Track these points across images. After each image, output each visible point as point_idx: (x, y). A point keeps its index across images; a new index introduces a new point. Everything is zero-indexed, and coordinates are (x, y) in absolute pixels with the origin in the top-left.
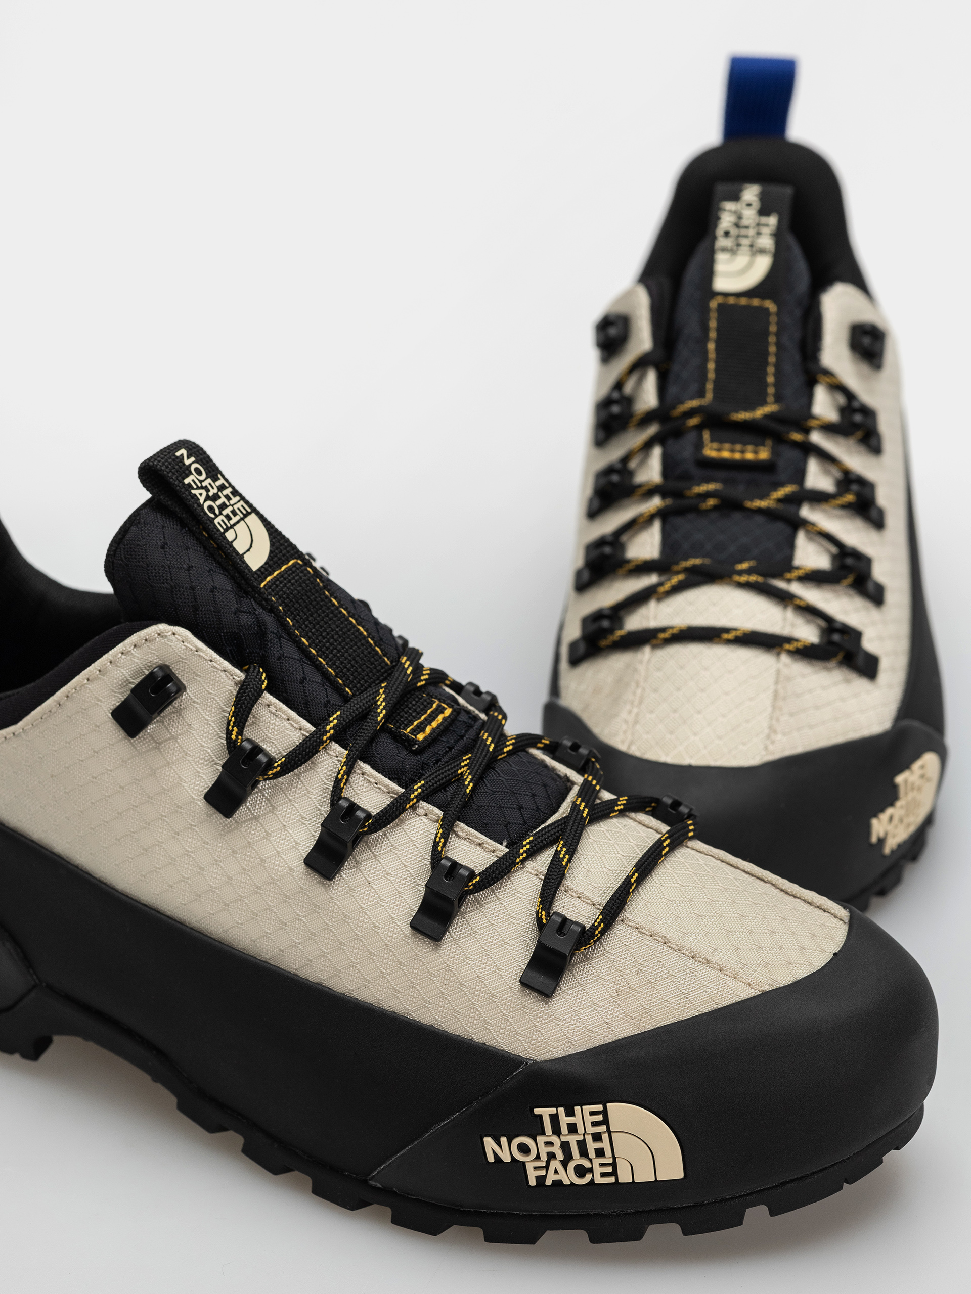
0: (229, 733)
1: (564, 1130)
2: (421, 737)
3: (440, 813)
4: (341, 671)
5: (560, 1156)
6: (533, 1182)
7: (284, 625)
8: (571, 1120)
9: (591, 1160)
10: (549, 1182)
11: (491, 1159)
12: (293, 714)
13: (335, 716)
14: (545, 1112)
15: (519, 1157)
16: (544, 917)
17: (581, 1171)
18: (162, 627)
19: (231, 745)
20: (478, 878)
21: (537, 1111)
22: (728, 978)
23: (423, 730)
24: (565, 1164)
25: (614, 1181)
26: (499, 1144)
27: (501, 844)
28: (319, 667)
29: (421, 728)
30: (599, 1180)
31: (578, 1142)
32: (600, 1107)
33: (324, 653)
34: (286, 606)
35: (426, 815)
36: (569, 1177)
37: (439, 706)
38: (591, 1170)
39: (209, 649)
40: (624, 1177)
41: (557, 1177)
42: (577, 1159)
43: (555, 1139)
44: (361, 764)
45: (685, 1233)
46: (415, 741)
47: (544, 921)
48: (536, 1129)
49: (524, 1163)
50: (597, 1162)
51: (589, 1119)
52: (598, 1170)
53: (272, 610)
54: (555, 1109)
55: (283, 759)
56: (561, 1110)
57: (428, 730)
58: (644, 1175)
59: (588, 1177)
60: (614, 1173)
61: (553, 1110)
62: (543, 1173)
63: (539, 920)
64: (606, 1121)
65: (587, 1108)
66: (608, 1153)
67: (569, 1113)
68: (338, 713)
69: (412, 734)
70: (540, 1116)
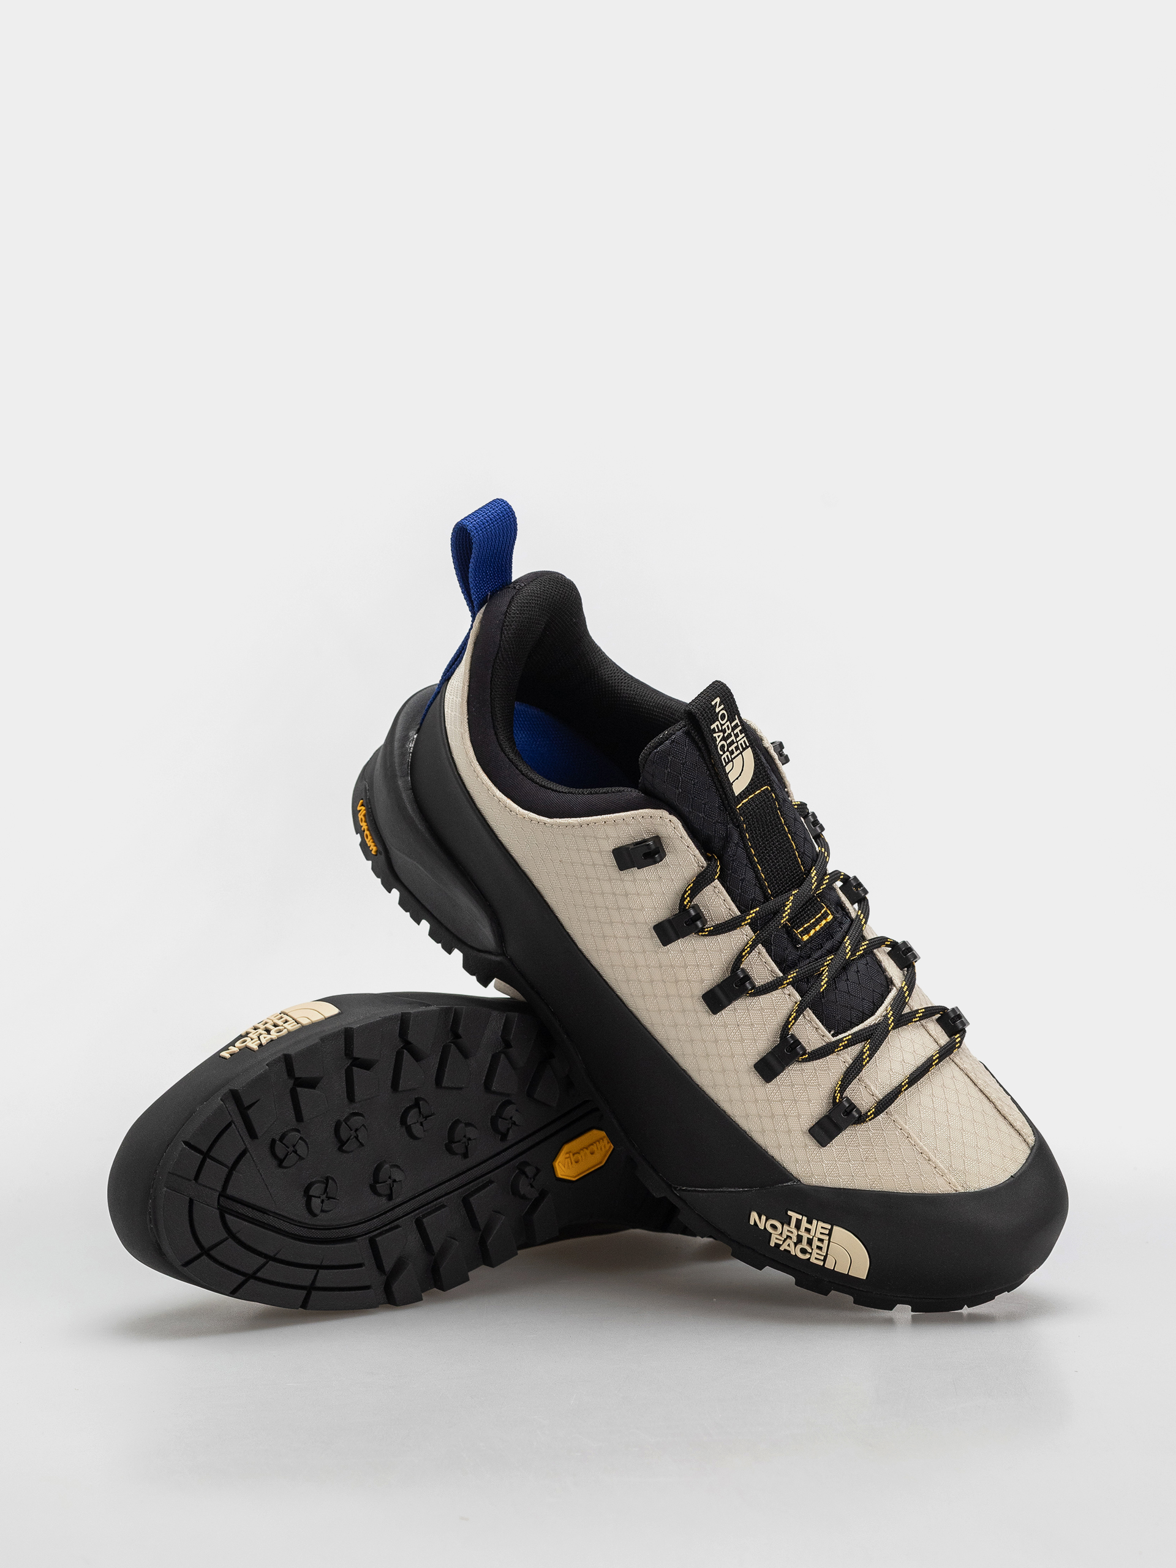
0: (683, 899)
1: (803, 1229)
2: (805, 938)
3: (799, 998)
4: (769, 877)
5: (795, 1239)
6: (772, 1244)
7: (743, 837)
8: (809, 1226)
9: (812, 1249)
10: (782, 1248)
11: (752, 1223)
12: (728, 898)
13: (755, 910)
14: (795, 1216)
15: (770, 1229)
16: (838, 1098)
17: (803, 1251)
18: (664, 813)
19: (682, 908)
20: (807, 1056)
21: (790, 1213)
22: (938, 1175)
23: (808, 933)
24: (796, 1244)
25: (822, 1265)
26: (760, 1218)
27: (830, 1032)
28: (756, 872)
29: (806, 931)
30: (813, 1260)
31: (808, 1238)
32: (829, 1227)
33: (762, 862)
34: (749, 825)
35: (789, 995)
36: (795, 1251)
37: (826, 912)
38: (811, 1254)
39: (689, 839)
40: (829, 1265)
41: (788, 1248)
42: (804, 1245)
43: (795, 1231)
44: (760, 946)
45: (855, 1302)
46: (799, 941)
47: (837, 1101)
48: (786, 1221)
49: (771, 1234)
50: (816, 1251)
51: (820, 1230)
52: (814, 1255)
53: (738, 826)
54: (801, 1216)
55: (712, 928)
56: (805, 1219)
57: (812, 932)
58: (842, 1269)
59: (808, 1256)
60: (824, 1260)
61: (800, 1217)
62: (781, 1243)
63: (835, 1098)
64: (830, 1235)
65: (821, 1224)
66: (825, 1249)
67: (810, 1222)
68: (758, 909)
69: (800, 935)
70: (791, 1217)
